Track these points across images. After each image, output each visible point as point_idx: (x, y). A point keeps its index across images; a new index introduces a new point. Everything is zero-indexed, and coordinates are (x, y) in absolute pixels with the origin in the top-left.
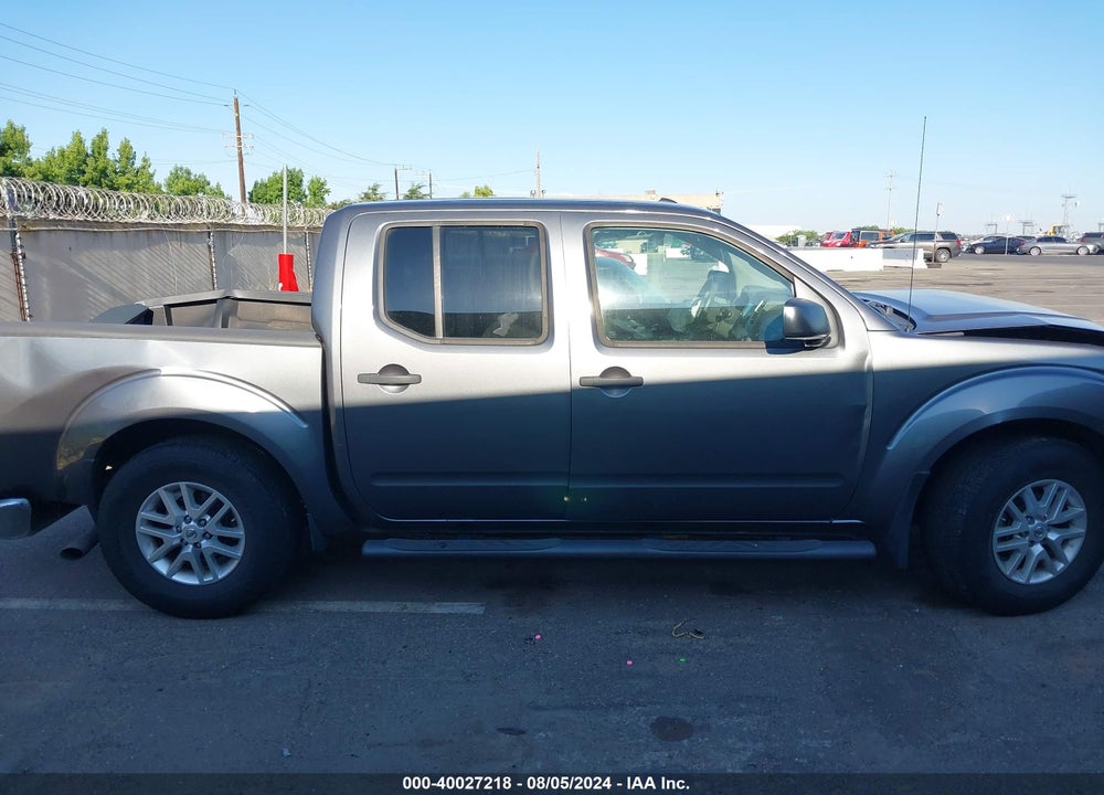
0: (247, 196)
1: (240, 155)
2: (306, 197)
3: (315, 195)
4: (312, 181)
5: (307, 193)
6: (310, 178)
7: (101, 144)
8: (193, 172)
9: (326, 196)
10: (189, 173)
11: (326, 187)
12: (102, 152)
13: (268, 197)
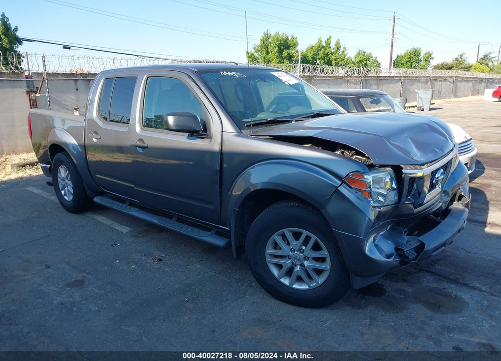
0: (393, 62)
1: (392, 43)
2: (421, 61)
3: (426, 60)
4: (426, 54)
5: (422, 59)
6: (425, 52)
7: (328, 42)
8: (366, 52)
9: (431, 61)
10: (364, 53)
11: (432, 56)
12: (328, 46)
13: (402, 62)
